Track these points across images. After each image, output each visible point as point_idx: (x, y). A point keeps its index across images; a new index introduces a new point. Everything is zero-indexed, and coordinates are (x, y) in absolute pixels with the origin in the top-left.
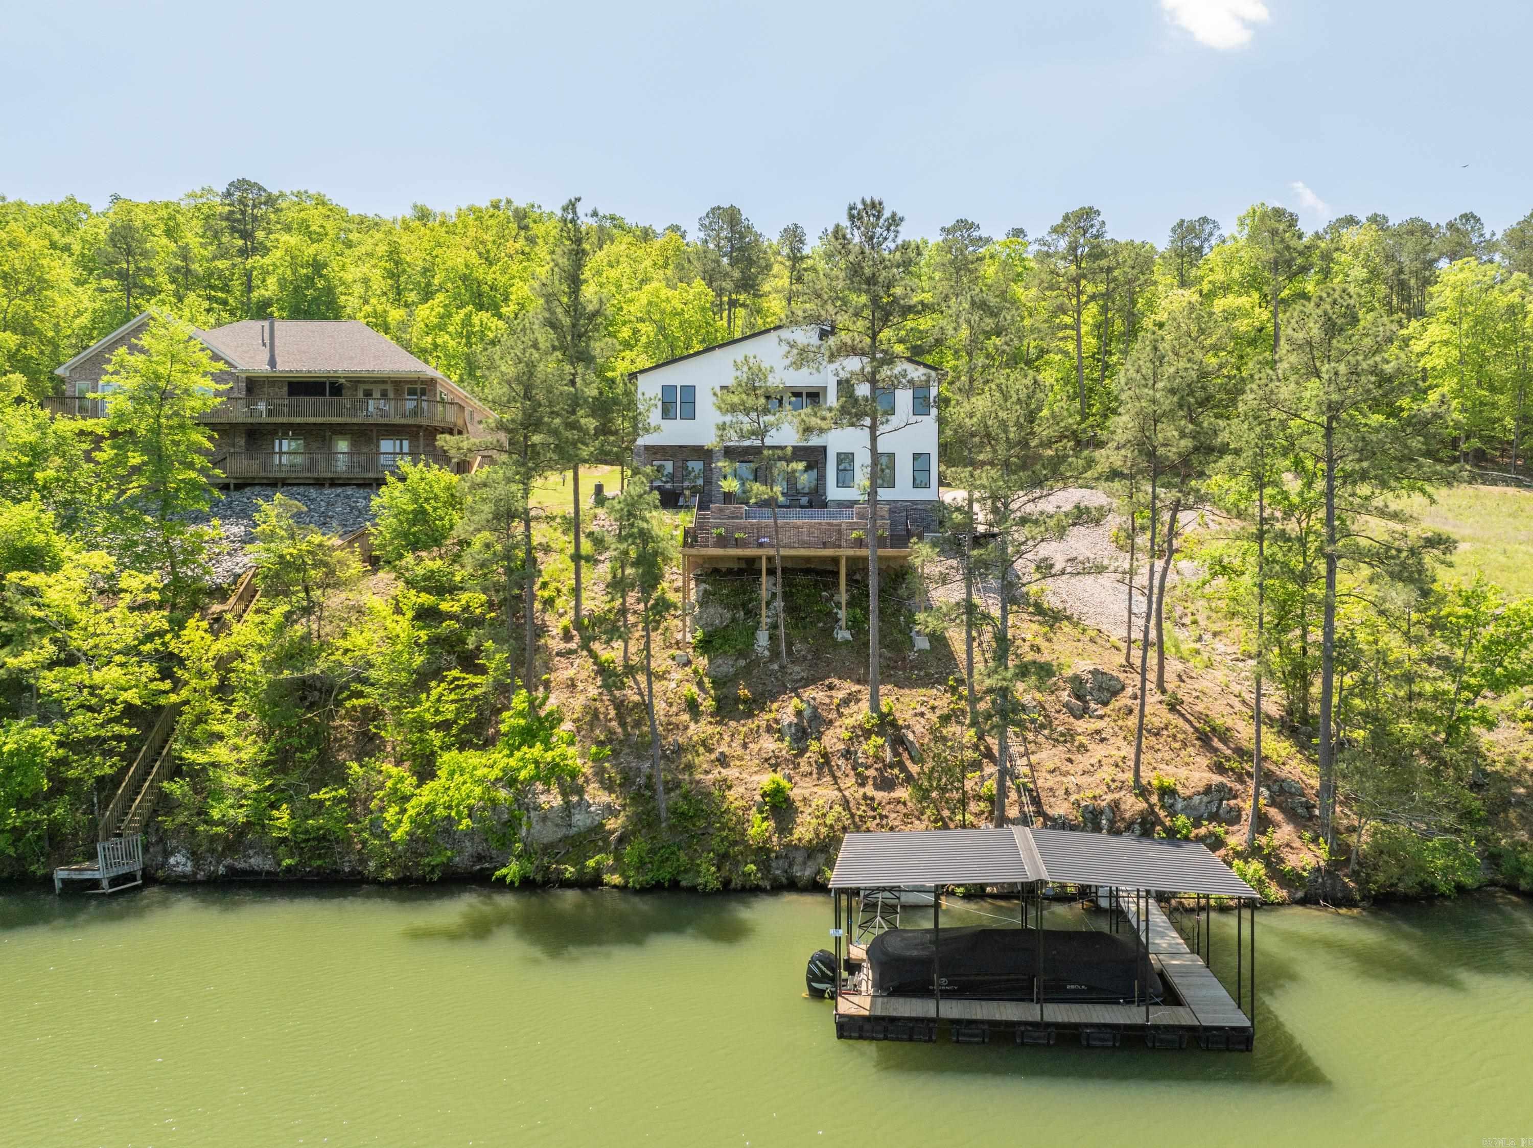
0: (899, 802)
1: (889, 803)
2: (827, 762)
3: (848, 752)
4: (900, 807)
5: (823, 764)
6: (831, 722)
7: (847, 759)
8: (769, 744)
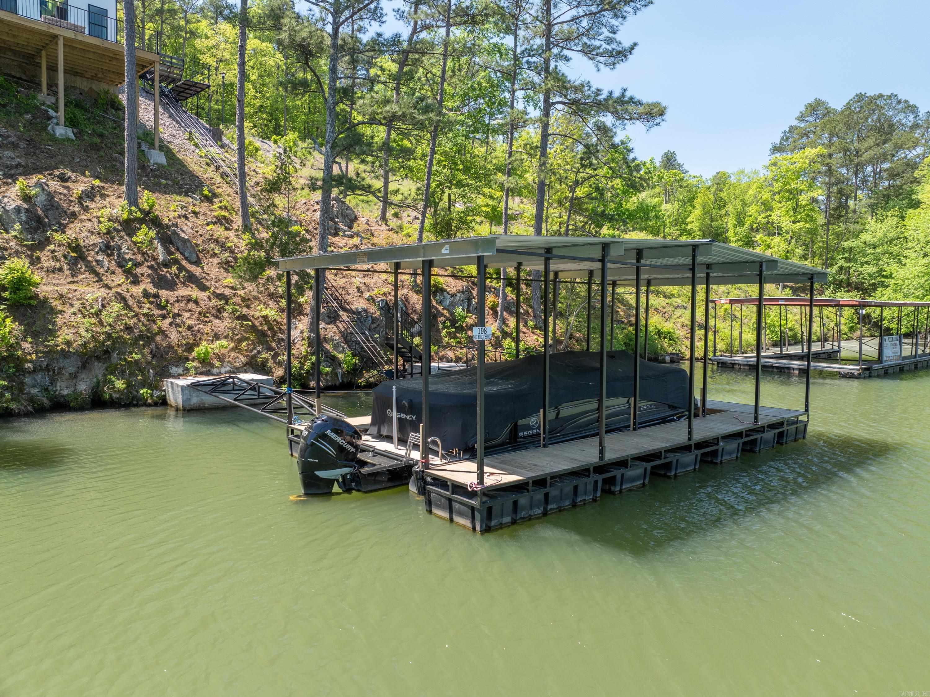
0: (189, 301)
1: (178, 301)
2: (82, 257)
3: (108, 247)
4: (191, 306)
5: (76, 258)
6: (74, 215)
7: (109, 255)
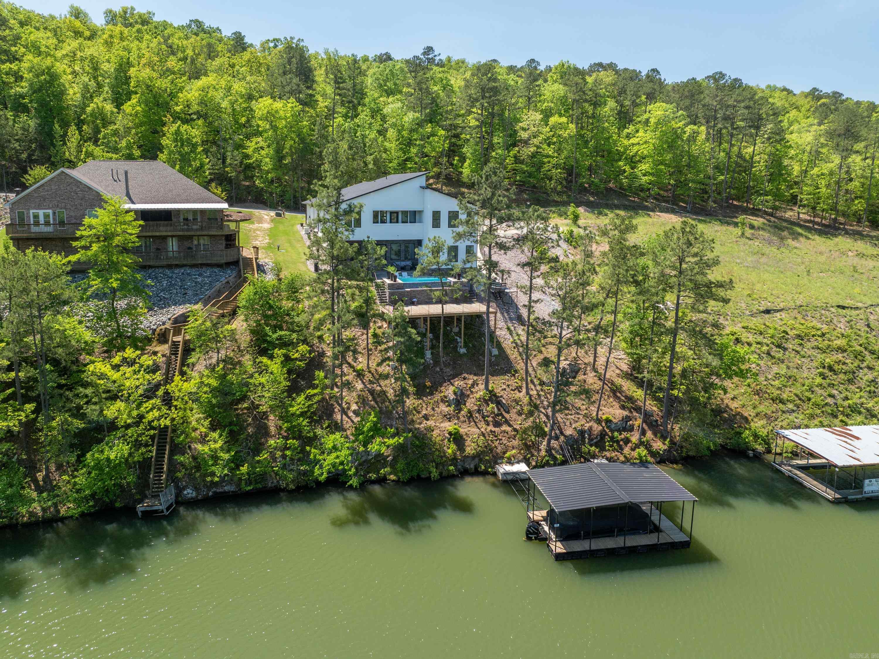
3: (479, 410)
5: (469, 416)
6: (468, 396)
7: (479, 414)
8: (444, 408)
